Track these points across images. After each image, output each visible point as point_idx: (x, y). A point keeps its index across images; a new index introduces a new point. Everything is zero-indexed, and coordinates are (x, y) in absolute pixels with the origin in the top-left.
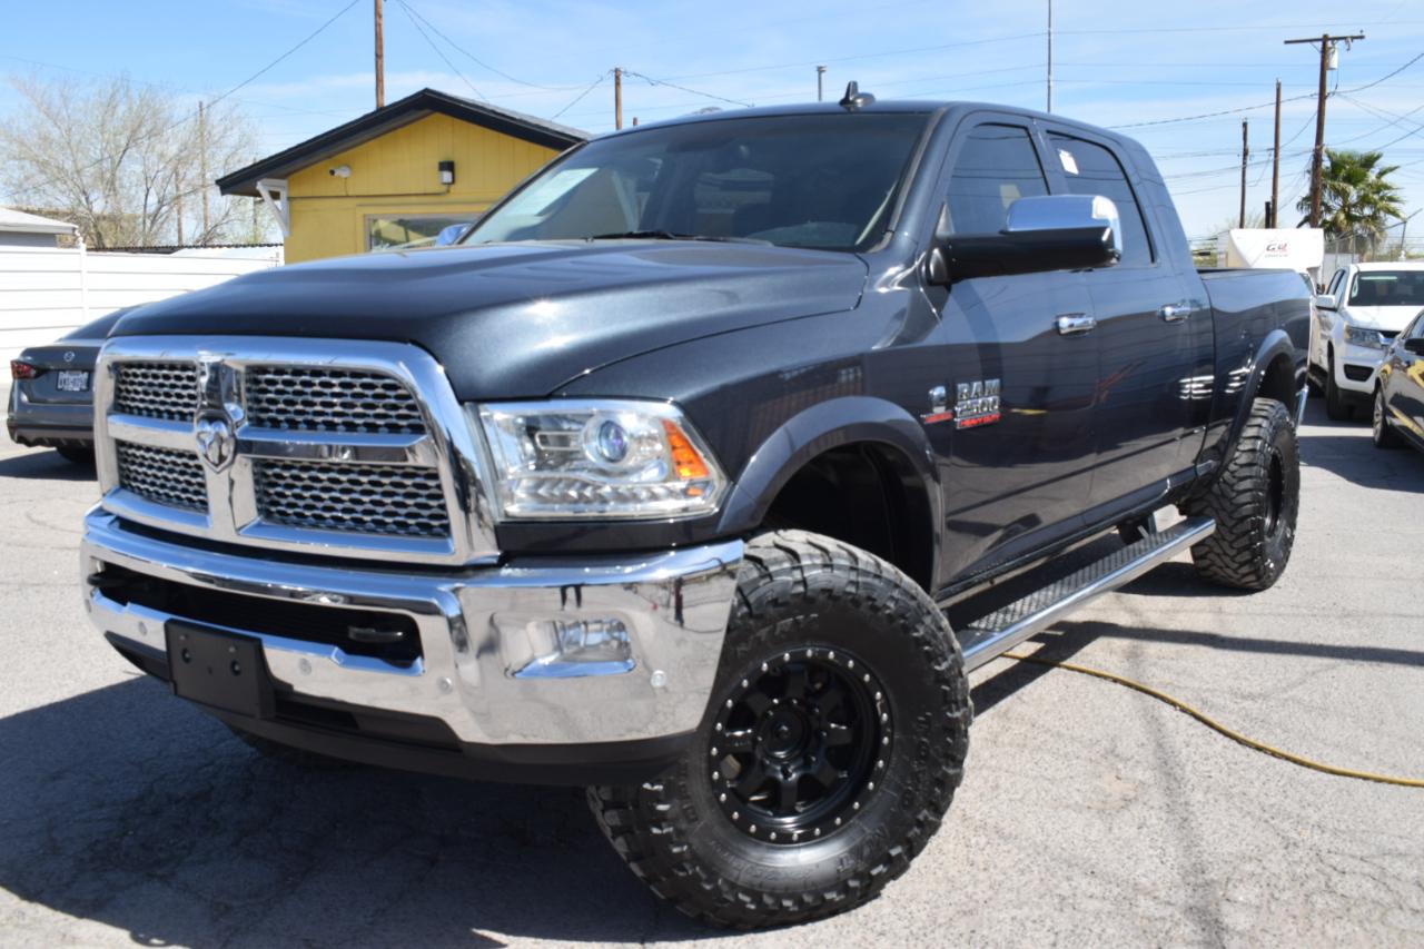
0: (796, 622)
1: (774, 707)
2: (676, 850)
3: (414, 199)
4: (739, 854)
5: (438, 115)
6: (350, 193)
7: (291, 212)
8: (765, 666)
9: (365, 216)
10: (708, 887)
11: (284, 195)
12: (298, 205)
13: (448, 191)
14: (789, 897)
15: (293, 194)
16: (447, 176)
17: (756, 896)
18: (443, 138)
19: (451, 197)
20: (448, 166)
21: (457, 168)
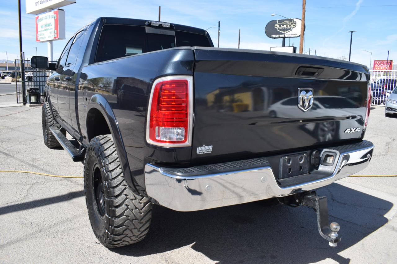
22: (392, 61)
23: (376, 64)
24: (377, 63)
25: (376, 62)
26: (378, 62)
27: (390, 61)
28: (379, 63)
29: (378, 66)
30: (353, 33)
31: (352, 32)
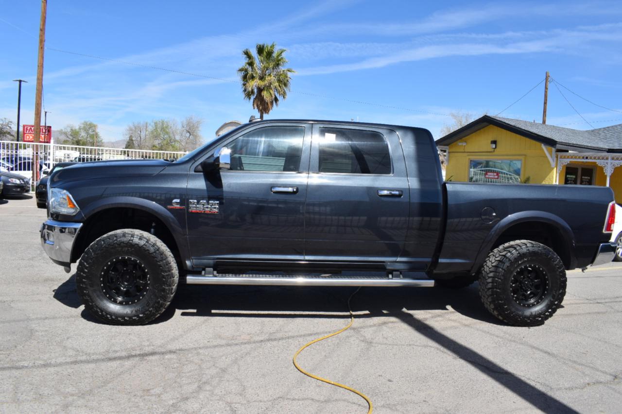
0: (128, 250)
1: (124, 270)
2: (85, 292)
3: (484, 154)
4: (102, 300)
5: (491, 125)
6: (466, 151)
7: (449, 157)
8: (120, 258)
9: (469, 159)
10: (91, 304)
11: (447, 151)
12: (452, 155)
13: (494, 151)
14: (110, 315)
15: (450, 151)
16: (494, 146)
17: (102, 311)
18: (494, 133)
19: (495, 153)
20: (494, 142)
21: (498, 144)
22: (50, 127)
23: (27, 130)
24: (29, 129)
25: (27, 128)
26: (29, 127)
27: (48, 127)
28: (31, 129)
29: (31, 133)
30: (22, 83)
31: (20, 81)
